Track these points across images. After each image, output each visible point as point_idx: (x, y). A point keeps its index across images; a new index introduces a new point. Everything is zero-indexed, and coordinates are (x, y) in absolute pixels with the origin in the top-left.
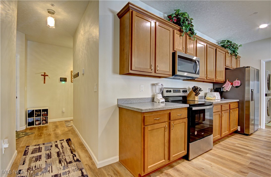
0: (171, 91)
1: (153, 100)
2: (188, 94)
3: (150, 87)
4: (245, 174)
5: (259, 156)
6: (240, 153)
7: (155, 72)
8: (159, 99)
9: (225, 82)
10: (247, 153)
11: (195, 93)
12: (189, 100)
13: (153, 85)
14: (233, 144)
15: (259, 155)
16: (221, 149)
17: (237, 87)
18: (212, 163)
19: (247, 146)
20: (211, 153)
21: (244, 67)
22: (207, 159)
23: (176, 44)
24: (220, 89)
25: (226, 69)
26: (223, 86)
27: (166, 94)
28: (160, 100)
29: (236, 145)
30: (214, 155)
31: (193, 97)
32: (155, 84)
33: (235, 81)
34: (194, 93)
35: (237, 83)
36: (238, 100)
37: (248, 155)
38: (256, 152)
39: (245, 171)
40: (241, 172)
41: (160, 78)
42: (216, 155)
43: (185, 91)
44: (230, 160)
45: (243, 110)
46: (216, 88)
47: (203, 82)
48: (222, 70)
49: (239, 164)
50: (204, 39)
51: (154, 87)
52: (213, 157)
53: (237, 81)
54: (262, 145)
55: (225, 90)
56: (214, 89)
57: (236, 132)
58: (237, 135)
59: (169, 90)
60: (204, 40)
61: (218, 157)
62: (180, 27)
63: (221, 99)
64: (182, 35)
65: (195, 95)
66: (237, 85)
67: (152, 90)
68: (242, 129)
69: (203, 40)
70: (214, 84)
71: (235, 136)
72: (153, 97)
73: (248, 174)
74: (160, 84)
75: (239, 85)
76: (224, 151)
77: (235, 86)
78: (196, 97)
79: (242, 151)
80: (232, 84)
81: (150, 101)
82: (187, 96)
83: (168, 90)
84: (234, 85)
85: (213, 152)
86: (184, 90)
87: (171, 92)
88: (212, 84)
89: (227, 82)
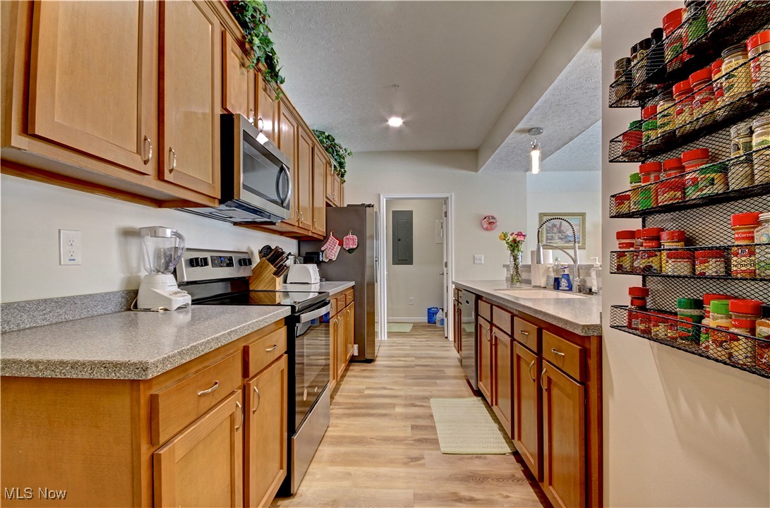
0: (205, 259)
1: (131, 300)
2: (254, 271)
3: (114, 243)
4: (420, 462)
5: (414, 405)
6: (383, 412)
7: (160, 175)
8: (166, 294)
9: (326, 238)
10: (394, 406)
11: (275, 267)
12: (255, 291)
13: (129, 233)
14: (360, 391)
15: (413, 402)
16: (345, 414)
17: (351, 251)
18: (351, 469)
19: (385, 389)
20: (331, 437)
21: (363, 205)
22: (333, 461)
23: (232, 90)
24: (318, 254)
25: (328, 205)
26: (323, 249)
27: (189, 274)
28: (173, 297)
29: (367, 392)
30: (339, 441)
31: (267, 281)
32: (143, 232)
33: (348, 237)
34: (272, 268)
35: (351, 242)
36: (352, 283)
37: (398, 410)
38: (406, 398)
39: (415, 452)
40: (412, 461)
41: (160, 207)
42: (344, 437)
43: (245, 262)
44: (378, 440)
45: (361, 305)
46: (307, 253)
47: (281, 235)
48: (322, 206)
49: (397, 441)
50: (294, 108)
51: (133, 243)
52: (342, 449)
53: (350, 236)
54: (404, 378)
55: (327, 258)
56: (299, 255)
57: (353, 360)
58: (354, 365)
59: (201, 255)
60: (294, 112)
61: (350, 443)
62: (243, 32)
63: (321, 280)
64: (247, 63)
65: (274, 274)
66: (351, 247)
67: (125, 258)
68: (361, 350)
69: (292, 109)
70: (301, 243)
71: (352, 370)
72: (133, 288)
73: (423, 458)
74: (168, 233)
75: (355, 247)
76: (352, 418)
77: (347, 249)
78: (277, 279)
79: (384, 404)
80: (341, 244)
81: (118, 309)
82: (250, 277)
83: (197, 259)
84: (344, 246)
85: (335, 434)
86: (242, 256)
87: (206, 264)
88: (295, 242)
89: (330, 238)
